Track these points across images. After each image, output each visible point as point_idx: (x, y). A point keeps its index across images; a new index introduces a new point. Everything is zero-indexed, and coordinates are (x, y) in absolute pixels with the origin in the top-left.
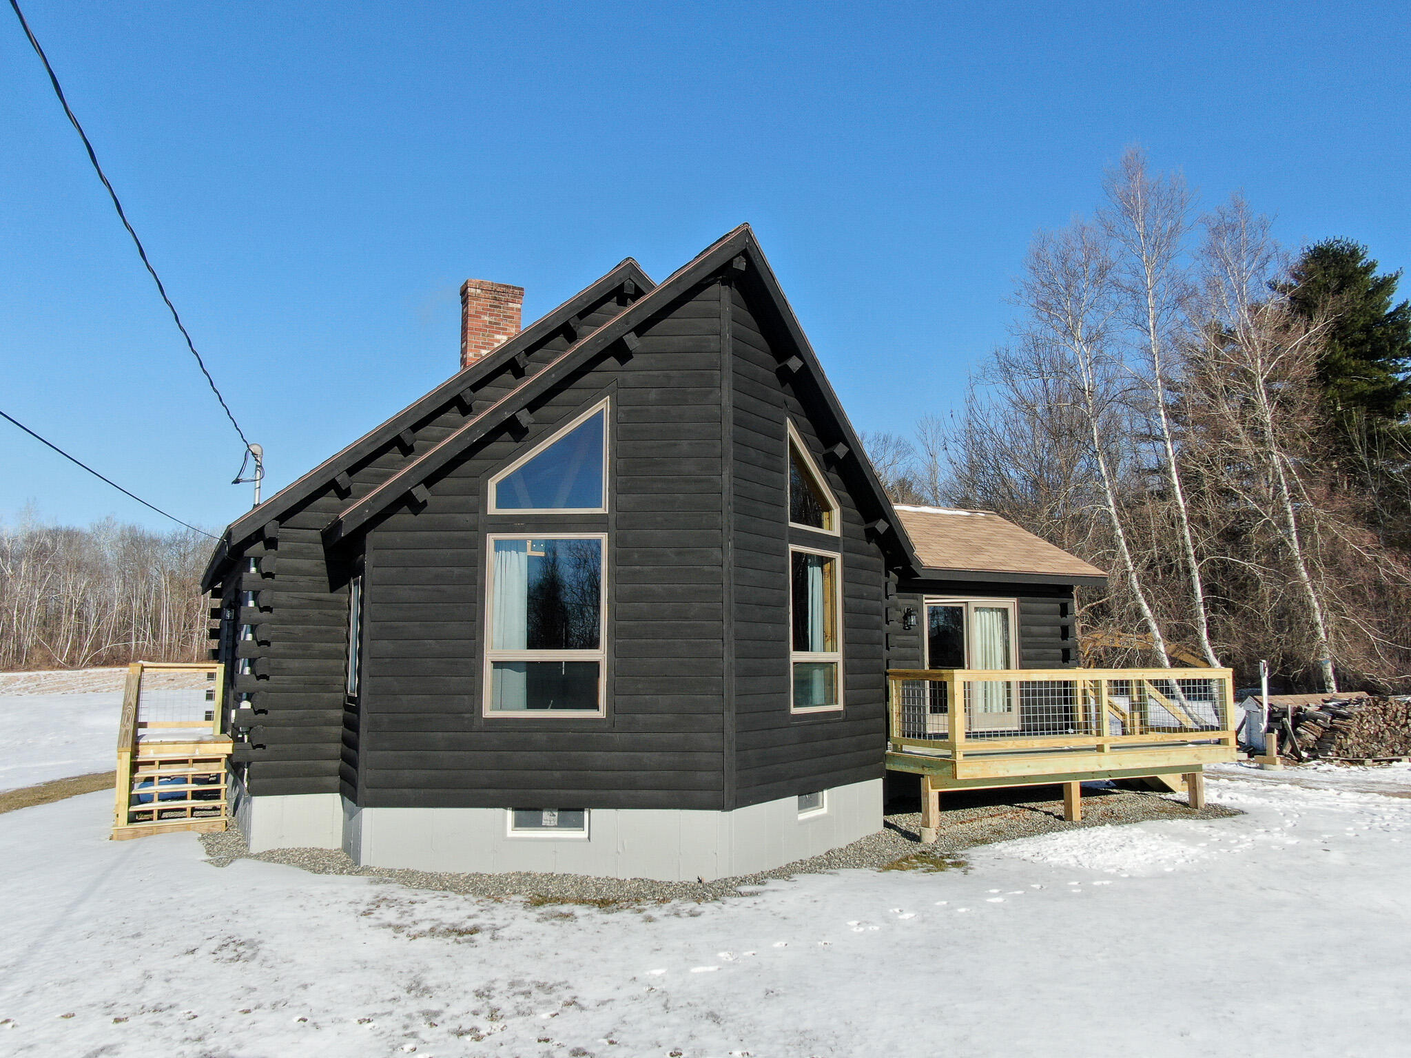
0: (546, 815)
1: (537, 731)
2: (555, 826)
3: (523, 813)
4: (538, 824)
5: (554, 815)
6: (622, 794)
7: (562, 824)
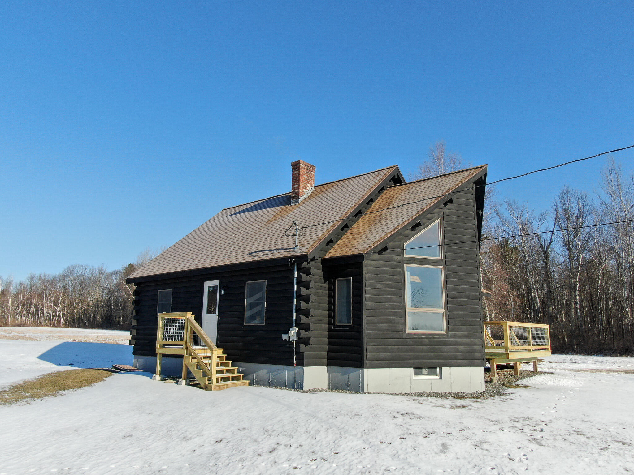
0: (423, 370)
1: (425, 338)
2: (427, 374)
3: (418, 370)
4: (421, 374)
5: (426, 370)
6: (452, 361)
7: (429, 374)
